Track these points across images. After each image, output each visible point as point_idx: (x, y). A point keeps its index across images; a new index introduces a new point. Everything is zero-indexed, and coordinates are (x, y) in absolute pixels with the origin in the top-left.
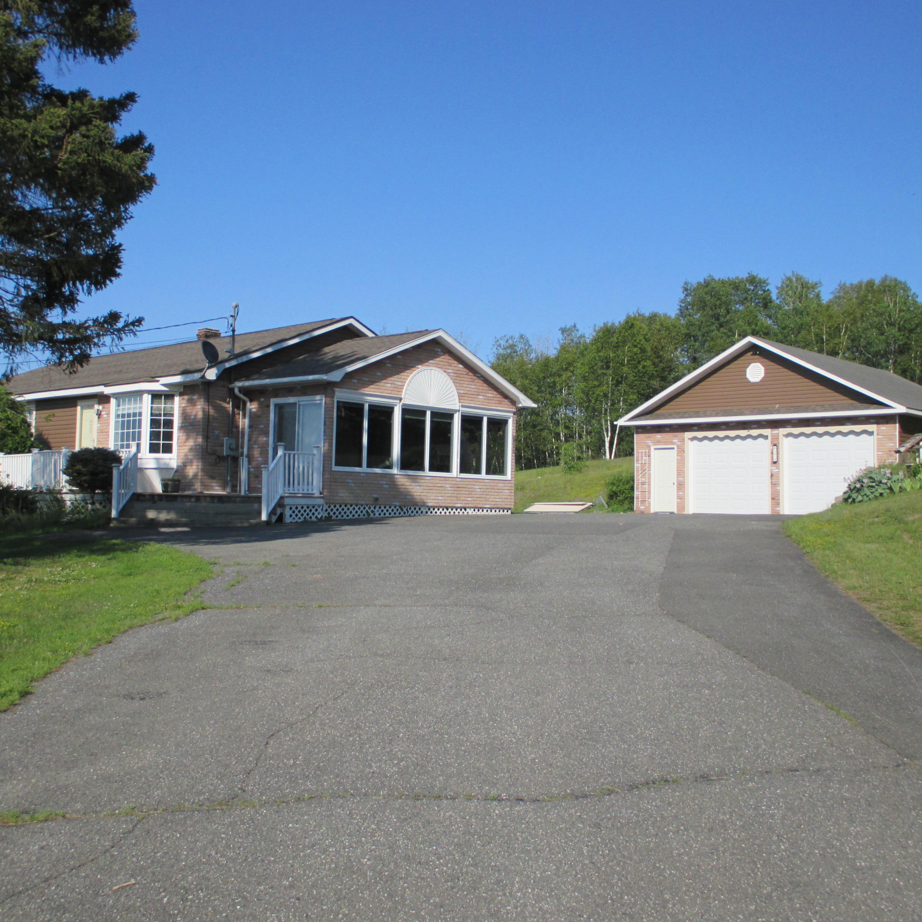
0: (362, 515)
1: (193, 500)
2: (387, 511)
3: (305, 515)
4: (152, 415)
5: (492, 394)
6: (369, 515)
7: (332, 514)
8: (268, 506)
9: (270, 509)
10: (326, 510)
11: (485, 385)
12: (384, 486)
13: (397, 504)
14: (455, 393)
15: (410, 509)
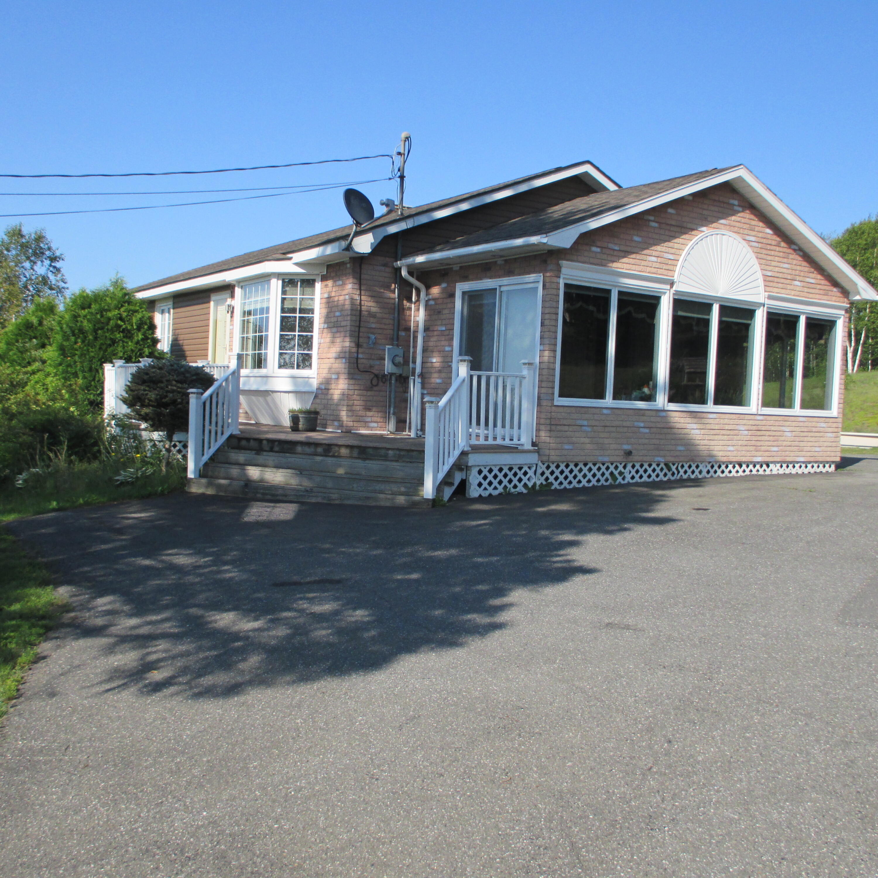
0: (602, 480)
1: (320, 450)
2: (645, 471)
3: (505, 482)
4: (283, 310)
5: (814, 278)
6: (615, 478)
7: (551, 479)
8: (436, 471)
9: (441, 476)
10: (543, 474)
11: (805, 264)
12: (642, 430)
13: (661, 459)
14: (759, 275)
15: (682, 466)
